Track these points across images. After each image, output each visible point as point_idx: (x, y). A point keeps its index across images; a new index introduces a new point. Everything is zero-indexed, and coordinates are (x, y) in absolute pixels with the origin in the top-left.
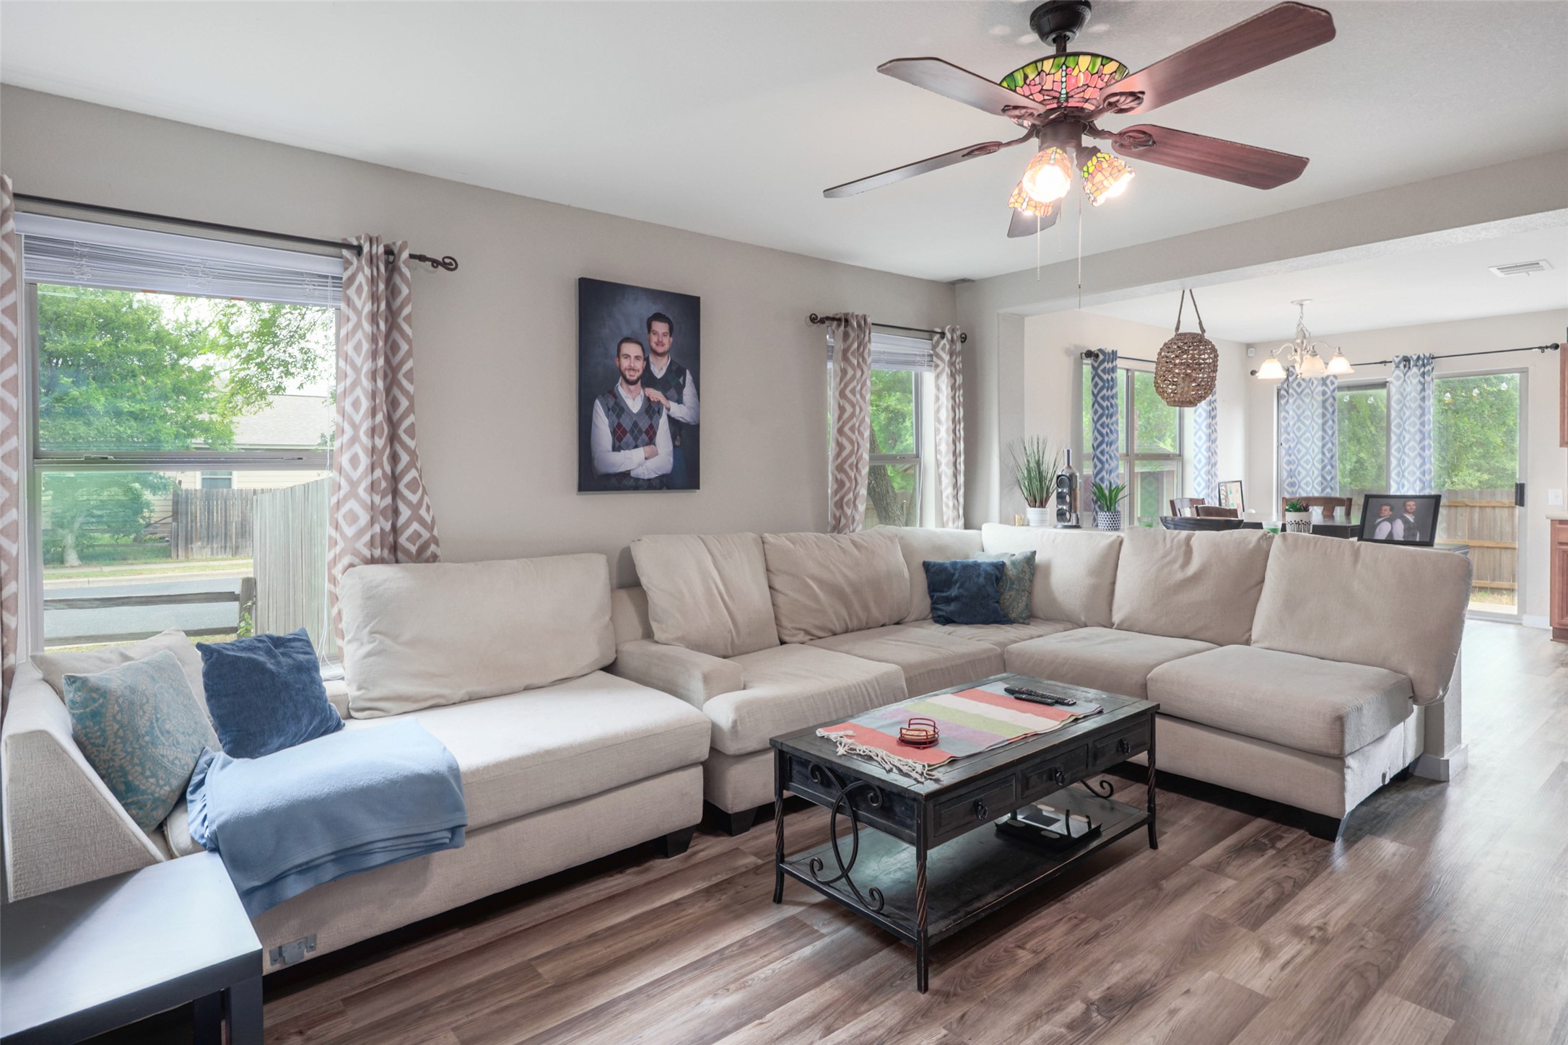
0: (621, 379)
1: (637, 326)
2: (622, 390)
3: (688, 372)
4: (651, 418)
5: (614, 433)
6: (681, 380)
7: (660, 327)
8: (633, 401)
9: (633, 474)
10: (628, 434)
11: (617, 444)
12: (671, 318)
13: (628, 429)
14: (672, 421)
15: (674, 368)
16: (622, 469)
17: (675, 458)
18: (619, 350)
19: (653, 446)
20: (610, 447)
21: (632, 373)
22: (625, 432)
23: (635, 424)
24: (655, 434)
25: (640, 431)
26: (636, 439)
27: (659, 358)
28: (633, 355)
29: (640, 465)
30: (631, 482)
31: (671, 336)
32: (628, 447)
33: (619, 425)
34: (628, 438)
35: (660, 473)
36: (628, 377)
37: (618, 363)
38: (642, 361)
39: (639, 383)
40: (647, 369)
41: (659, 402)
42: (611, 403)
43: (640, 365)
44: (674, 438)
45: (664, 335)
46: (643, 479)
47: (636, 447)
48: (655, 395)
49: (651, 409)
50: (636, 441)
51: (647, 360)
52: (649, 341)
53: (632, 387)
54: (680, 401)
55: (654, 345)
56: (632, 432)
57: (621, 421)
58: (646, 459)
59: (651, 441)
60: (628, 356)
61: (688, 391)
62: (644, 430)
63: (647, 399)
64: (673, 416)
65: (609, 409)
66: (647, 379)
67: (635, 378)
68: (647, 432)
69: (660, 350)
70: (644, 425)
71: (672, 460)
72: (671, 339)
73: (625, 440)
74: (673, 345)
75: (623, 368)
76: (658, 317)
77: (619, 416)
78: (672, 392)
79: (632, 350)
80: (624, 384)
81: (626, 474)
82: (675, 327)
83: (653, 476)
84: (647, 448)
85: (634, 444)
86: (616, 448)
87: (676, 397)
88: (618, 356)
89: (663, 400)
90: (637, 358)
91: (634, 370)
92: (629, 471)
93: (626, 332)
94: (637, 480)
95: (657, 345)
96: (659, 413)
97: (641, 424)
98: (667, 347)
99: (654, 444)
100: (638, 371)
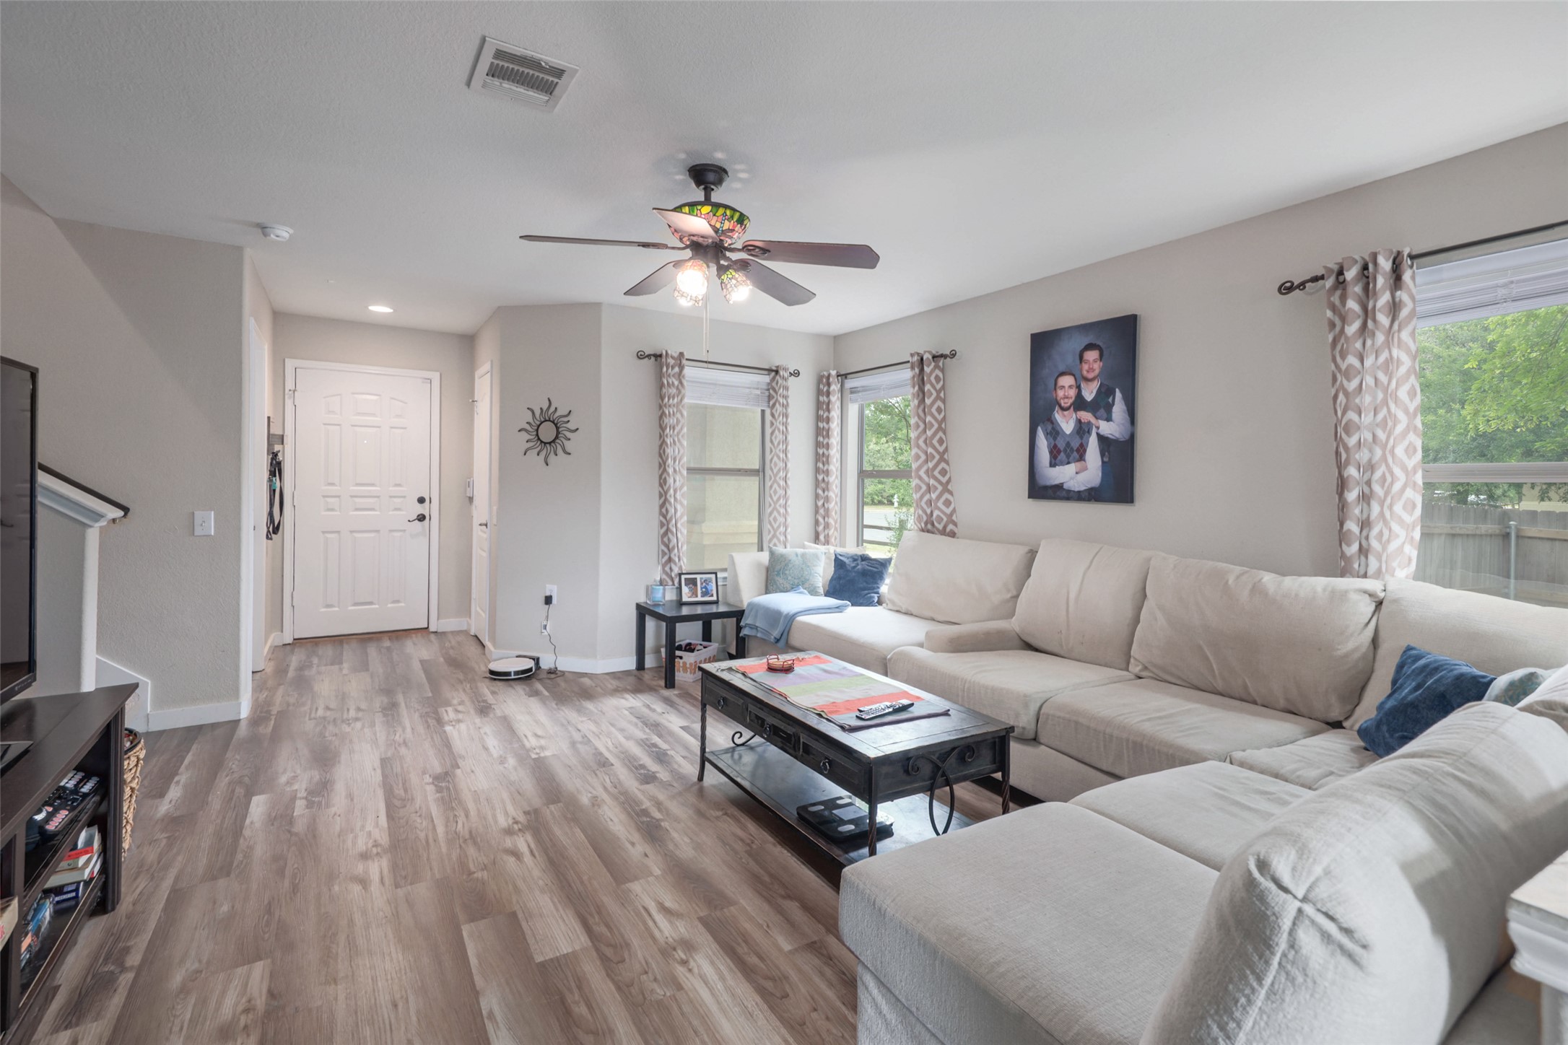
0: (1057, 408)
1: (1071, 360)
2: (1058, 416)
3: (1117, 390)
4: (1081, 438)
5: (1051, 452)
6: (1110, 400)
7: (1092, 355)
8: (1067, 424)
9: (1065, 487)
10: (1062, 454)
11: (1053, 461)
12: (1101, 344)
13: (1062, 450)
14: (1101, 438)
15: (1103, 390)
16: (1057, 482)
17: (1103, 473)
18: (1056, 384)
19: (1083, 462)
20: (1048, 465)
21: (1066, 400)
22: (1059, 452)
23: (1068, 444)
24: (1085, 451)
25: (1072, 450)
26: (1068, 457)
27: (1090, 383)
28: (1067, 385)
29: (1072, 478)
30: (1064, 494)
31: (1101, 360)
32: (1062, 464)
33: (1055, 446)
34: (1062, 456)
35: (1089, 486)
36: (1063, 405)
37: (1054, 395)
38: (1074, 388)
39: (1072, 408)
40: (1079, 396)
41: (1089, 423)
42: (1049, 427)
43: (1072, 393)
44: (1102, 455)
45: (1095, 361)
46: (1074, 491)
47: (1068, 463)
48: (1086, 416)
49: (1082, 430)
50: (1068, 459)
51: (1079, 387)
52: (1081, 370)
53: (1066, 413)
54: (1109, 419)
55: (1085, 373)
56: (1065, 451)
57: (1057, 442)
58: (1077, 473)
59: (1081, 458)
60: (1063, 387)
61: (1119, 408)
62: (1075, 449)
63: (1079, 421)
64: (1102, 433)
65: (1047, 434)
66: (1080, 404)
67: (1069, 404)
68: (1078, 450)
69: (1091, 376)
70: (1075, 444)
71: (1100, 474)
72: (1101, 364)
73: (1059, 458)
74: (1102, 370)
75: (1058, 399)
76: (1090, 347)
77: (1055, 439)
78: (1102, 412)
79: (1067, 381)
80: (1060, 412)
81: (1059, 487)
82: (1105, 352)
83: (1083, 488)
84: (1078, 464)
85: (1067, 461)
86: (1052, 465)
87: (1105, 415)
88: (1055, 389)
89: (1093, 420)
90: (1070, 387)
91: (1067, 398)
92: (1062, 484)
93: (1062, 368)
94: (1069, 491)
95: (1088, 372)
96: (1089, 432)
97: (1072, 444)
98: (1097, 372)
99: (1084, 460)
100: (1071, 398)
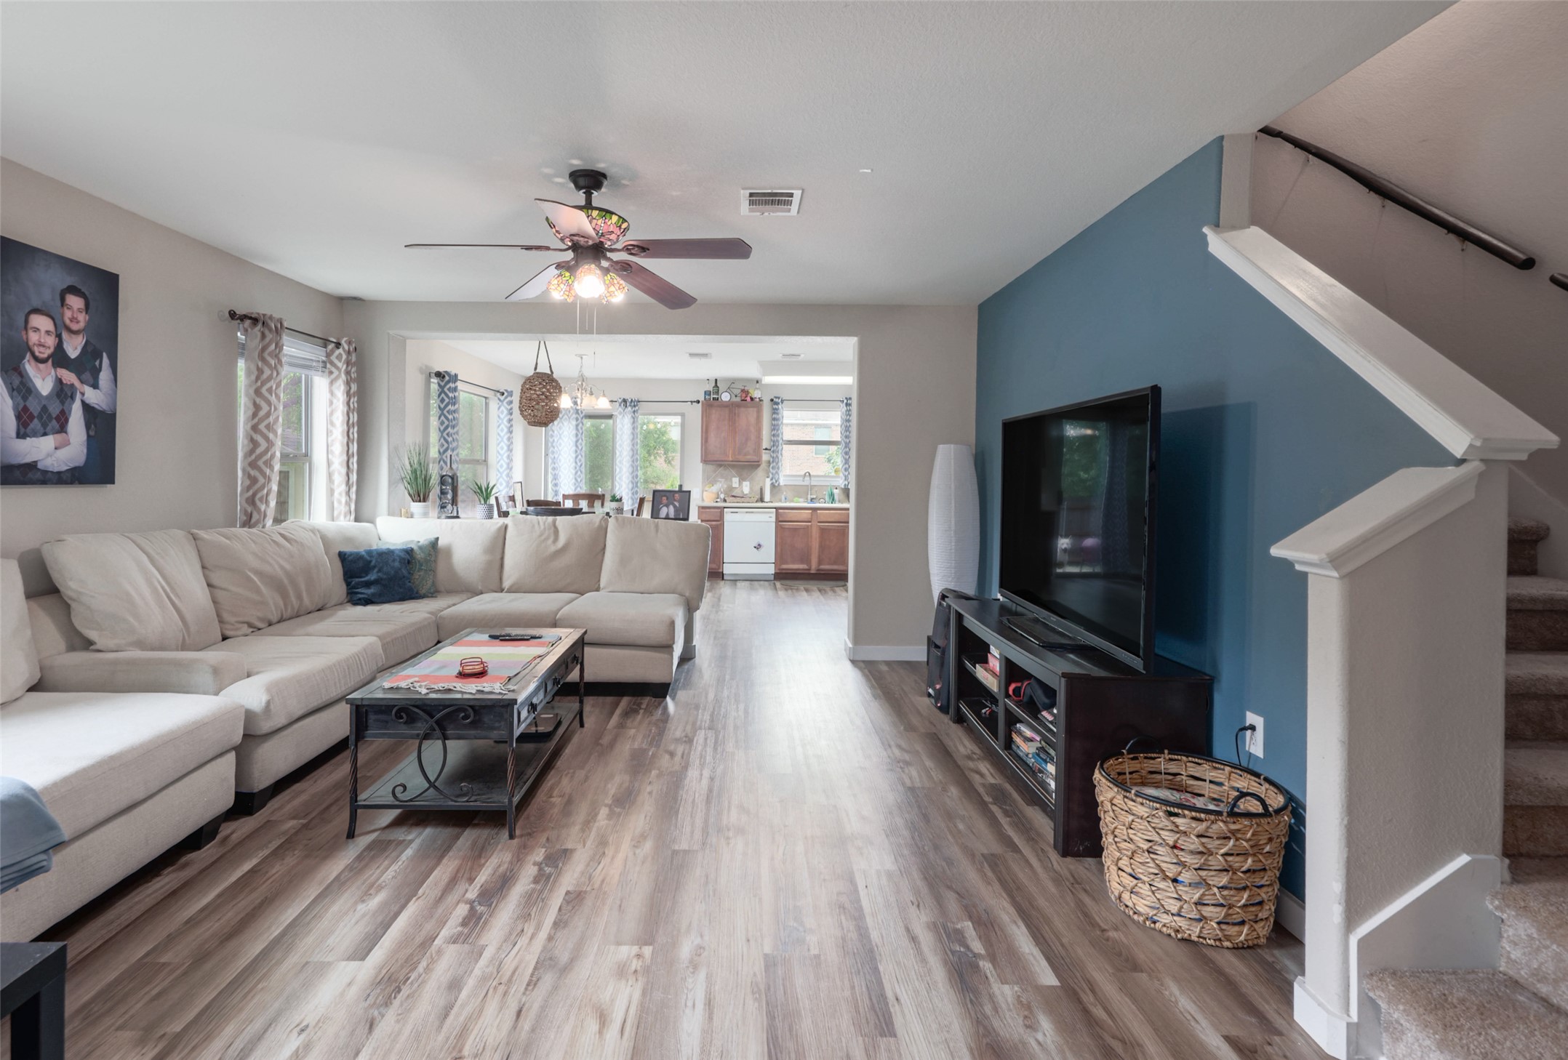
0: (28, 356)
1: (47, 296)
2: (30, 368)
3: (104, 355)
4: (63, 403)
5: (18, 417)
6: (97, 363)
7: (75, 302)
8: (43, 381)
9: (40, 466)
10: (36, 421)
11: (22, 430)
12: (87, 293)
13: (36, 415)
14: (87, 407)
15: (90, 349)
16: (28, 460)
17: (88, 449)
18: (26, 322)
19: (64, 434)
20: (14, 434)
21: (42, 349)
22: (31, 417)
23: (44, 409)
24: (67, 420)
25: (50, 418)
26: (44, 425)
27: (73, 336)
28: (43, 329)
29: (49, 455)
30: (39, 475)
31: (86, 313)
32: (35, 434)
33: (25, 409)
34: (36, 424)
35: (72, 465)
36: (37, 354)
37: (25, 337)
38: (54, 336)
39: (50, 361)
40: (59, 346)
41: (72, 385)
42: (17, 381)
43: (51, 341)
44: (88, 427)
45: (80, 310)
46: (52, 472)
47: (45, 434)
48: (69, 377)
49: (63, 393)
50: (45, 428)
51: (59, 336)
52: (63, 315)
53: (42, 366)
54: (95, 386)
55: (68, 322)
56: (40, 417)
57: (28, 404)
58: (56, 448)
59: (62, 428)
60: (36, 330)
61: (105, 376)
62: (54, 416)
63: (59, 381)
64: (87, 402)
65: (13, 390)
66: (59, 358)
67: (46, 356)
68: (58, 419)
69: (75, 327)
70: (54, 409)
71: (85, 451)
72: (87, 318)
73: (32, 426)
74: (88, 323)
75: (31, 344)
76: (72, 290)
77: (25, 398)
78: (87, 376)
79: (41, 323)
80: (33, 362)
81: (32, 466)
82: (91, 303)
83: (64, 468)
84: (59, 437)
85: (42, 431)
86: (21, 435)
87: (91, 381)
88: (26, 328)
89: (77, 383)
90: (48, 332)
91: (44, 346)
92: (36, 462)
93: (36, 303)
94: (45, 472)
95: (71, 321)
96: (73, 398)
97: (51, 409)
98: (82, 325)
99: (66, 432)
100: (49, 348)
